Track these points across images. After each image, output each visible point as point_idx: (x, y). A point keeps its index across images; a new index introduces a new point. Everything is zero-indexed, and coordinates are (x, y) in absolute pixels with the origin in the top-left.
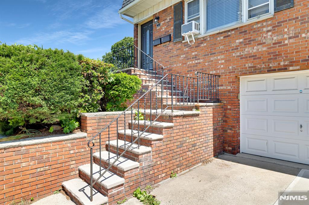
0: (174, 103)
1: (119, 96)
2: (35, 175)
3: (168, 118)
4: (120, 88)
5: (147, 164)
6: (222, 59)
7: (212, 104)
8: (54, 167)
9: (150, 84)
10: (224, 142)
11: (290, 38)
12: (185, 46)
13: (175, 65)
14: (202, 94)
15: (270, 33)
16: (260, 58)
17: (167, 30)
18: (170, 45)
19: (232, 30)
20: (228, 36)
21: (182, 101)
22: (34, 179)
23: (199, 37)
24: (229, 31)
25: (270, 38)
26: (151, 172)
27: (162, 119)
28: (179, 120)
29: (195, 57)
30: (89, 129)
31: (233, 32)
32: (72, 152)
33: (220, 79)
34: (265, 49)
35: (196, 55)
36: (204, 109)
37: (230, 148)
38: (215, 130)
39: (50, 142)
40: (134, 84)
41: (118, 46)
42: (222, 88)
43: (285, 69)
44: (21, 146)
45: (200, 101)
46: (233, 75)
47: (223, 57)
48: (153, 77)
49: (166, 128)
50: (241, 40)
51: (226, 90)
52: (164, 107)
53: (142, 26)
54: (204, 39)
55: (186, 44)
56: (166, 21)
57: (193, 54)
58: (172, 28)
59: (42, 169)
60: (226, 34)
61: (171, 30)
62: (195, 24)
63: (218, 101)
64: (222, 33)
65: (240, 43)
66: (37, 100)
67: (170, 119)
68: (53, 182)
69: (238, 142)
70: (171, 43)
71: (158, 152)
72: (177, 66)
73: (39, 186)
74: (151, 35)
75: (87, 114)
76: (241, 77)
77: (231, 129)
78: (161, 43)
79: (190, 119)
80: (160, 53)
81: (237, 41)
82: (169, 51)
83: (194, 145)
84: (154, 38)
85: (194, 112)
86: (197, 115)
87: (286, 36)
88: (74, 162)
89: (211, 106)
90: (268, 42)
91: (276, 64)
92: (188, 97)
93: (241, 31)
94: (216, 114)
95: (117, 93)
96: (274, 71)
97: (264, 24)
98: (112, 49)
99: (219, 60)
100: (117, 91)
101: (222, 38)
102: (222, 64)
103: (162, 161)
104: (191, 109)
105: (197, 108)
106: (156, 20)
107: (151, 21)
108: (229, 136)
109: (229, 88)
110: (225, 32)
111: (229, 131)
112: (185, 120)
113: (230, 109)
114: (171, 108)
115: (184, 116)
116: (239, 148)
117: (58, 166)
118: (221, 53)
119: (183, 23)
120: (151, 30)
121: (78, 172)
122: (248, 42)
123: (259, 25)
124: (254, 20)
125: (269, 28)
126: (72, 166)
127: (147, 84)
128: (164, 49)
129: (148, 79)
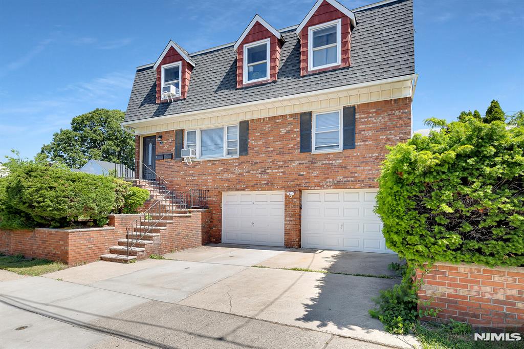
0: (174, 209)
1: (134, 203)
2: (87, 249)
3: (170, 218)
4: (136, 198)
5: (157, 242)
6: (210, 179)
7: (201, 210)
8: (96, 245)
9: (155, 194)
10: (211, 236)
11: (246, 172)
12: (184, 165)
13: (176, 179)
14: (194, 203)
15: (237, 168)
16: (232, 182)
17: (169, 149)
18: (172, 162)
19: (217, 160)
20: (214, 164)
21: (179, 208)
22: (86, 251)
23: (195, 160)
24: (215, 161)
25: (237, 170)
26: (159, 247)
27: (166, 218)
28: (177, 219)
29: (192, 175)
30: (116, 224)
31: (217, 162)
32: (106, 238)
33: (208, 193)
34: (234, 176)
35: (193, 173)
36: (196, 213)
37: (214, 240)
38: (203, 228)
39: (95, 231)
40: (145, 195)
41: (83, 121)
42: (210, 199)
43: (243, 190)
44: (80, 232)
45: (192, 208)
46: (217, 191)
47: (210, 177)
48: (157, 188)
49: (168, 223)
50: (222, 168)
51: (212, 200)
52: (166, 212)
53: (144, 138)
54: (199, 163)
55: (185, 164)
56: (169, 141)
57: (190, 172)
58: (174, 148)
59: (90, 246)
60: (213, 162)
61: (173, 150)
62: (192, 151)
63: (207, 208)
64: (210, 161)
65: (221, 170)
66: (94, 205)
67: (171, 218)
68: (96, 255)
69: (220, 236)
70: (173, 160)
71: (164, 236)
72: (177, 180)
73: (89, 256)
74: (154, 149)
75: (115, 215)
76: (223, 192)
77: (215, 227)
78: (164, 159)
79: (185, 219)
80: (162, 167)
81: (220, 168)
82: (171, 167)
83: (187, 236)
84: (157, 153)
85: (188, 214)
86: (190, 217)
87: (244, 171)
88: (107, 244)
89: (201, 211)
90: (236, 172)
91: (240, 187)
92: (186, 204)
93: (223, 162)
94: (204, 217)
95: (133, 201)
96: (239, 190)
97: (235, 161)
98: (72, 124)
99: (208, 179)
100: (133, 200)
101: (210, 164)
102: (210, 182)
103: (166, 242)
104: (186, 212)
105: (190, 212)
106: (159, 139)
107: (154, 137)
108: (214, 232)
109: (214, 199)
110: (212, 161)
111: (214, 228)
112: (181, 219)
113: (215, 214)
114: (172, 212)
115: (181, 217)
116: (221, 240)
117: (99, 245)
118: (210, 175)
119: (183, 148)
120: (154, 144)
121: (109, 250)
122: (226, 170)
123: (232, 161)
124: (229, 157)
125: (237, 164)
126: (106, 246)
127: (152, 194)
128: (167, 164)
129: (153, 189)
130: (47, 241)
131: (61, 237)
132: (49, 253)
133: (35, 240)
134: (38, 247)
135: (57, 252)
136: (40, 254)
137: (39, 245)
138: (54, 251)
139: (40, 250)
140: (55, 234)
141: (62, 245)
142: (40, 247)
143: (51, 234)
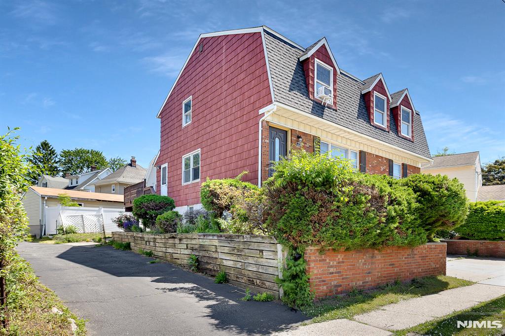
130: (427, 256)
131: (440, 251)
132: (429, 269)
133: (413, 258)
134: (417, 265)
135: (437, 266)
136: (419, 273)
137: (418, 262)
138: (434, 266)
139: (419, 268)
140: (435, 248)
141: (441, 258)
142: (420, 265)
143: (431, 248)
